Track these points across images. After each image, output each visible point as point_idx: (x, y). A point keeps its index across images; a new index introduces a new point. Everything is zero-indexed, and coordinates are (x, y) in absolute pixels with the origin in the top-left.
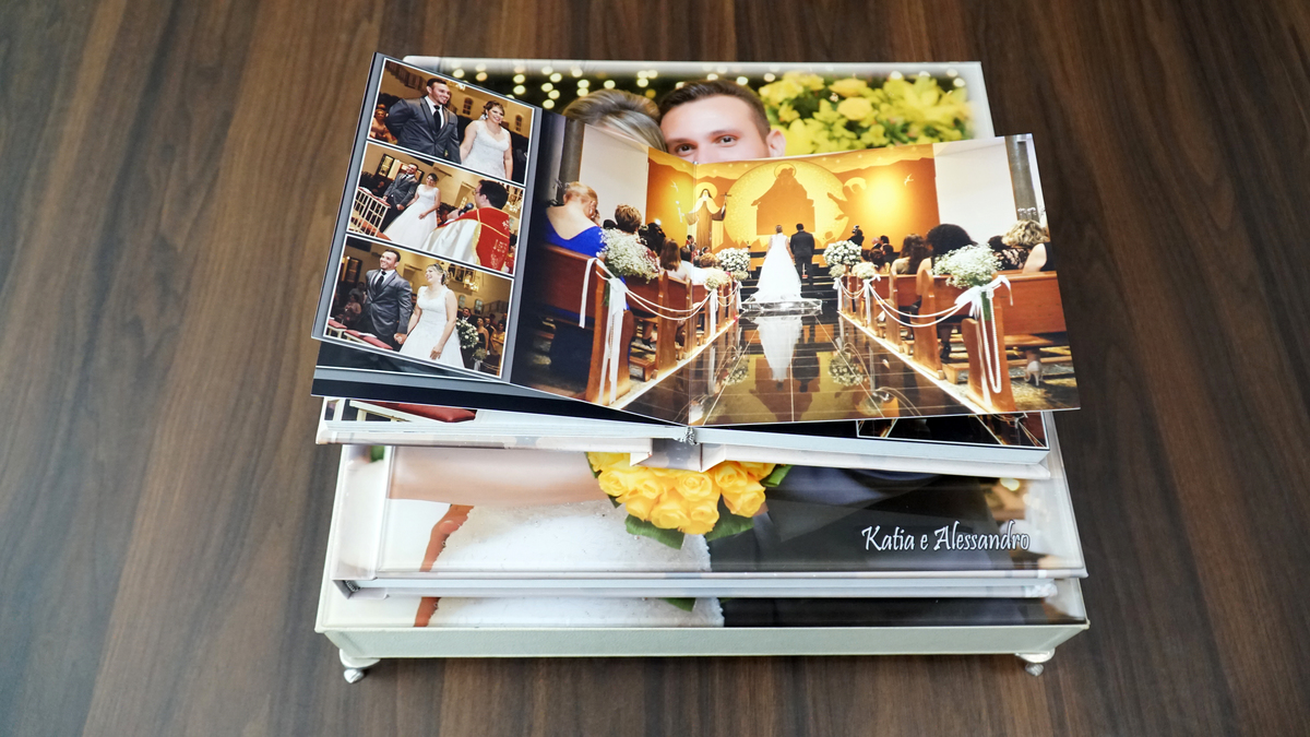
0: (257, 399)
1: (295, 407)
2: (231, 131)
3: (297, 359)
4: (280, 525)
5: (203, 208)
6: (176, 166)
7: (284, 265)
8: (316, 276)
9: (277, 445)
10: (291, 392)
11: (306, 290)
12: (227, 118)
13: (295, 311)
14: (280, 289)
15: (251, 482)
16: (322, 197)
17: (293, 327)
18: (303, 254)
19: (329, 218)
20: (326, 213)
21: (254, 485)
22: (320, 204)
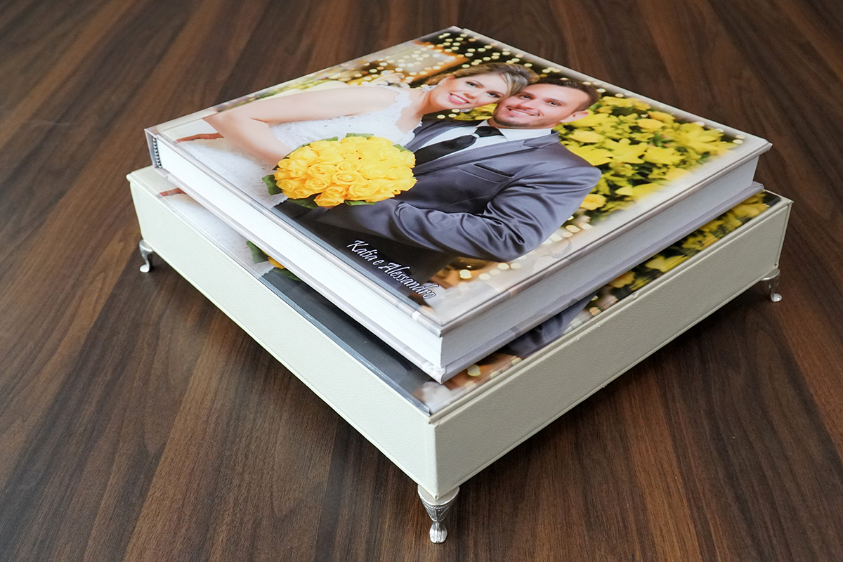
0: (31, 344)
1: (60, 350)
2: (62, 200)
3: (71, 322)
4: (24, 421)
5: (26, 239)
6: (14, 218)
7: (79, 269)
8: (103, 274)
9: (38, 372)
10: (60, 340)
11: (91, 283)
12: (61, 194)
13: (79, 293)
14: (71, 281)
15: (9, 394)
16: (120, 232)
17: (75, 302)
18: (95, 263)
19: (122, 244)
20: (120, 241)
21: (11, 396)
22: (119, 235)
